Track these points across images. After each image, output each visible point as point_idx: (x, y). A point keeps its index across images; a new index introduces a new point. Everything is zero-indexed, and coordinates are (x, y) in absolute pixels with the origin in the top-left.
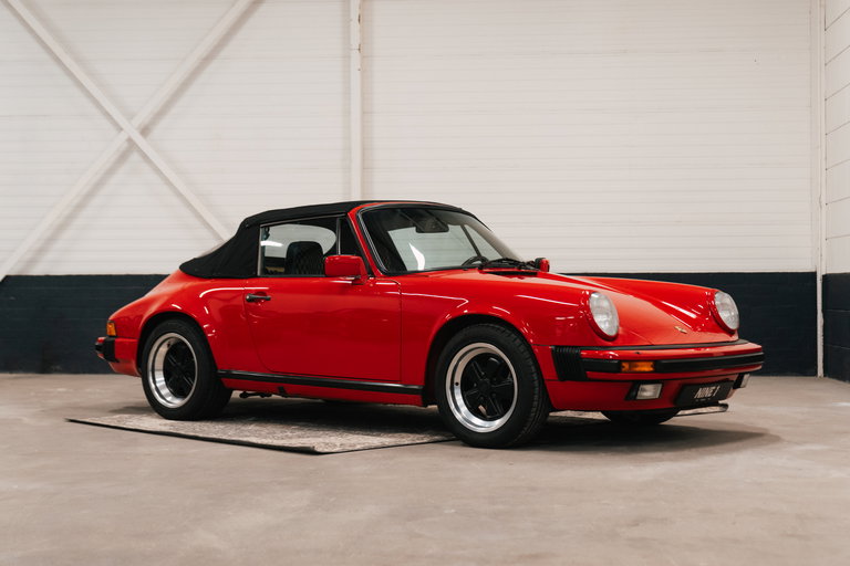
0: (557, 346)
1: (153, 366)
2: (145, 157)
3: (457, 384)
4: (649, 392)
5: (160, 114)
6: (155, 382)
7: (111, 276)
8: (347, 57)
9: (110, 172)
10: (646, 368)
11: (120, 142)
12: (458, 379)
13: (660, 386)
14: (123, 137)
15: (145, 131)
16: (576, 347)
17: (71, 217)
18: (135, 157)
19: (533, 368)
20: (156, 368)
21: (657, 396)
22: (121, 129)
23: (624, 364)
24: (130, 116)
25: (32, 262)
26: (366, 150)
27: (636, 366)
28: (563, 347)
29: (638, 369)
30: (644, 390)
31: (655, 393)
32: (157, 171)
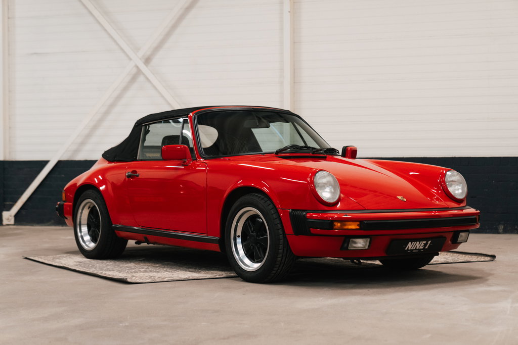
0: (293, 210)
1: (80, 222)
2: (147, 78)
3: (239, 236)
4: (360, 244)
6: (81, 232)
10: (353, 226)
12: (239, 232)
13: (368, 240)
14: (132, 64)
15: (147, 61)
16: (304, 211)
17: (101, 121)
18: (141, 79)
19: (279, 225)
20: (82, 223)
21: (367, 248)
23: (336, 223)
24: (136, 50)
25: (77, 151)
27: (345, 225)
28: (296, 210)
29: (346, 227)
30: (356, 243)
31: (365, 245)
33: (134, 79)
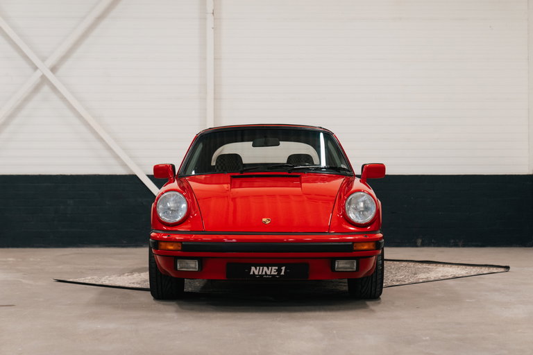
2: (54, 89)
5: (64, 58)
7: (28, 176)
8: (203, 19)
9: (27, 100)
11: (36, 77)
13: (197, 262)
14: (38, 74)
15: (54, 69)
18: (46, 88)
22: (36, 68)
24: (44, 59)
26: (217, 85)
32: (63, 99)
33: (37, 89)
